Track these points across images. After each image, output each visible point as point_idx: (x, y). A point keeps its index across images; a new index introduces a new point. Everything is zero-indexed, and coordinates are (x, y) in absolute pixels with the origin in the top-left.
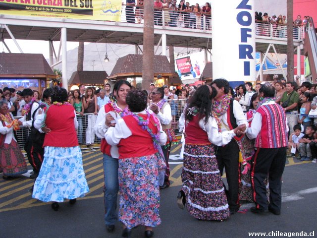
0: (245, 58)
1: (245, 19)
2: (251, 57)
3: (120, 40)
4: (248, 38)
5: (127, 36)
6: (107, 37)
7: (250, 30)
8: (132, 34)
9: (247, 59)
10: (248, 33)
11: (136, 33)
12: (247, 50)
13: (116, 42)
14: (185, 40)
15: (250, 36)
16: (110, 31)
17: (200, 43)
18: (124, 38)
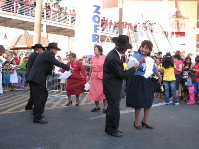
0: (95, 42)
1: (97, 19)
2: (98, 42)
3: (15, 25)
4: (98, 31)
5: (20, 24)
6: (6, 22)
7: (99, 26)
8: (24, 22)
10: (98, 28)
12: (97, 37)
13: (12, 27)
14: (57, 30)
15: (99, 29)
16: (9, 18)
17: (66, 32)
18: (18, 25)
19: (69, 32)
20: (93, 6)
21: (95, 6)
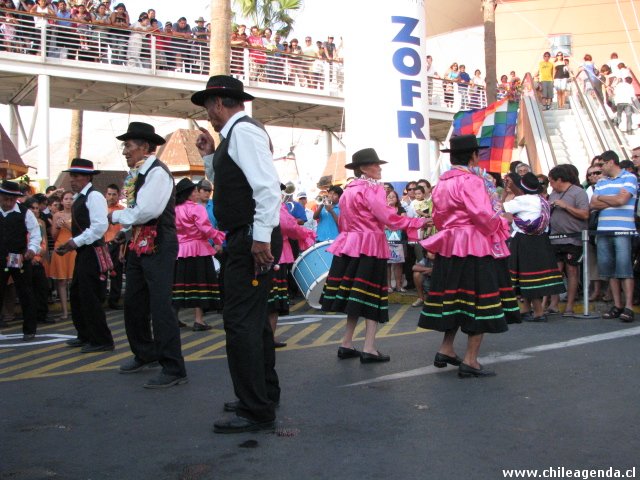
0: (410, 136)
1: (409, 61)
4: (415, 99)
5: (174, 100)
6: (132, 99)
7: (418, 84)
9: (414, 139)
10: (415, 89)
12: (413, 121)
13: (150, 111)
14: (289, 111)
15: (418, 95)
16: (139, 87)
17: (317, 118)
18: (166, 104)
19: (327, 115)
20: (390, 19)
21: (396, 19)
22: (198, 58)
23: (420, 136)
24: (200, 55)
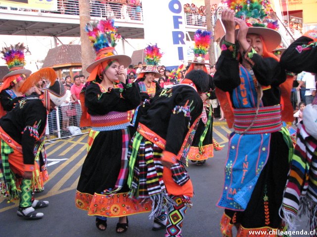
0: (178, 43)
3: (38, 32)
4: (180, 25)
5: (48, 28)
6: (27, 28)
7: (181, 17)
8: (53, 25)
9: (180, 45)
10: (180, 20)
11: (59, 23)
12: (180, 36)
13: (34, 34)
15: (181, 23)
16: (32, 22)
18: (43, 30)
22: (62, 6)
23: (183, 43)
24: (63, 4)
